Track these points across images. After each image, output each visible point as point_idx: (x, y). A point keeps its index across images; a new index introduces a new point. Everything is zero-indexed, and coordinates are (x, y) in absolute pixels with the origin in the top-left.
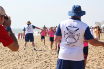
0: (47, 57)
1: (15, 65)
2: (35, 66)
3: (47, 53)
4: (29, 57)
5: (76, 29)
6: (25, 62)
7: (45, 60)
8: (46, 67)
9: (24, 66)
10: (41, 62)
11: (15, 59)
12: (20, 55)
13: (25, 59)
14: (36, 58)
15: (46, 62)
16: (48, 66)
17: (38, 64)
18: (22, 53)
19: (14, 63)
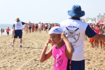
0: (36, 55)
1: (5, 63)
2: (25, 64)
3: (35, 50)
4: (17, 55)
5: (76, 29)
6: (15, 60)
7: (35, 58)
8: (36, 65)
9: (14, 64)
10: (31, 60)
11: (3, 56)
12: (8, 52)
13: (14, 56)
14: (24, 55)
15: (35, 60)
16: (38, 64)
17: (28, 62)
18: (10, 49)
19: (3, 61)
